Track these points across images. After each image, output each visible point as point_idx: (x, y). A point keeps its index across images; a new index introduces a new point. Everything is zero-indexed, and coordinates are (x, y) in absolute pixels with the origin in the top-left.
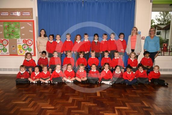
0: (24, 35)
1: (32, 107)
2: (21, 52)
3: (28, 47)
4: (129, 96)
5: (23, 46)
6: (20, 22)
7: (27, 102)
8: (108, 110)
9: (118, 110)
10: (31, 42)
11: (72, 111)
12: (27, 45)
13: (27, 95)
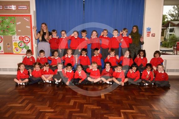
0: (20, 31)
1: (29, 110)
2: (17, 50)
3: (25, 45)
4: (137, 98)
5: (19, 43)
6: (16, 17)
7: (23, 105)
8: (113, 113)
9: (125, 113)
10: (28, 39)
11: (73, 114)
12: (24, 42)
13: (24, 97)
